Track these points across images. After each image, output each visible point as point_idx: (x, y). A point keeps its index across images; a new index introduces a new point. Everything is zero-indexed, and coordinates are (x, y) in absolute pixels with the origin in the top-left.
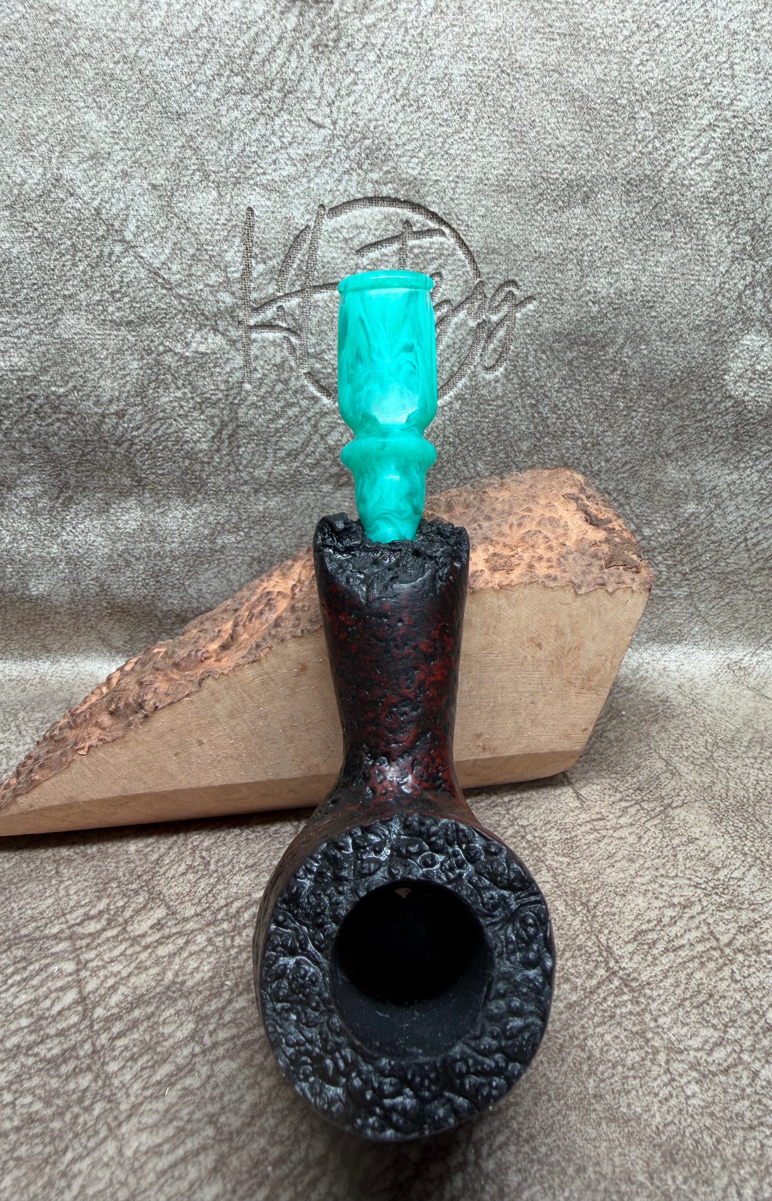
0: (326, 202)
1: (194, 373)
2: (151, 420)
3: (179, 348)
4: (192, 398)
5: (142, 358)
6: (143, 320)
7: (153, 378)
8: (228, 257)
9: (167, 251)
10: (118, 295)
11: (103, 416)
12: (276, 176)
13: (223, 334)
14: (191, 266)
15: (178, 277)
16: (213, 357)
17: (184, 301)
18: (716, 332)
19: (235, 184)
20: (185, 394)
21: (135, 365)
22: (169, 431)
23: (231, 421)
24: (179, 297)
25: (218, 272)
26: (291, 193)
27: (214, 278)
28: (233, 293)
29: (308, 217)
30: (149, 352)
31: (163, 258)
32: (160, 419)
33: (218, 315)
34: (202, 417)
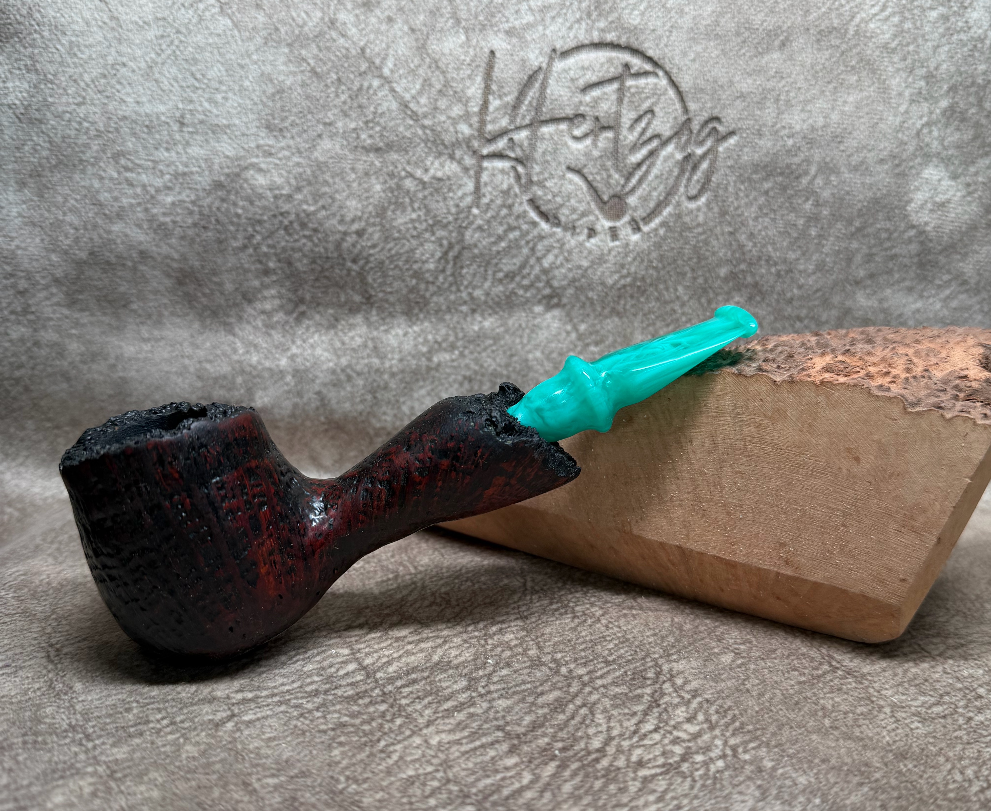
0: (558, 46)
1: (429, 198)
2: (386, 239)
3: (419, 173)
4: (426, 220)
5: (385, 182)
6: (390, 146)
7: (393, 200)
8: (470, 92)
9: (418, 87)
10: (371, 125)
11: (345, 234)
12: (517, 24)
13: (459, 162)
14: (436, 100)
15: (425, 109)
16: (448, 183)
17: (428, 132)
18: (898, 166)
19: (481, 31)
20: (419, 216)
21: (378, 187)
22: (402, 251)
23: (458, 242)
24: (424, 127)
25: (460, 105)
26: (529, 38)
27: (457, 110)
28: (471, 126)
29: (541, 59)
30: (391, 175)
31: (413, 92)
32: (395, 239)
33: (457, 144)
34: (433, 238)
